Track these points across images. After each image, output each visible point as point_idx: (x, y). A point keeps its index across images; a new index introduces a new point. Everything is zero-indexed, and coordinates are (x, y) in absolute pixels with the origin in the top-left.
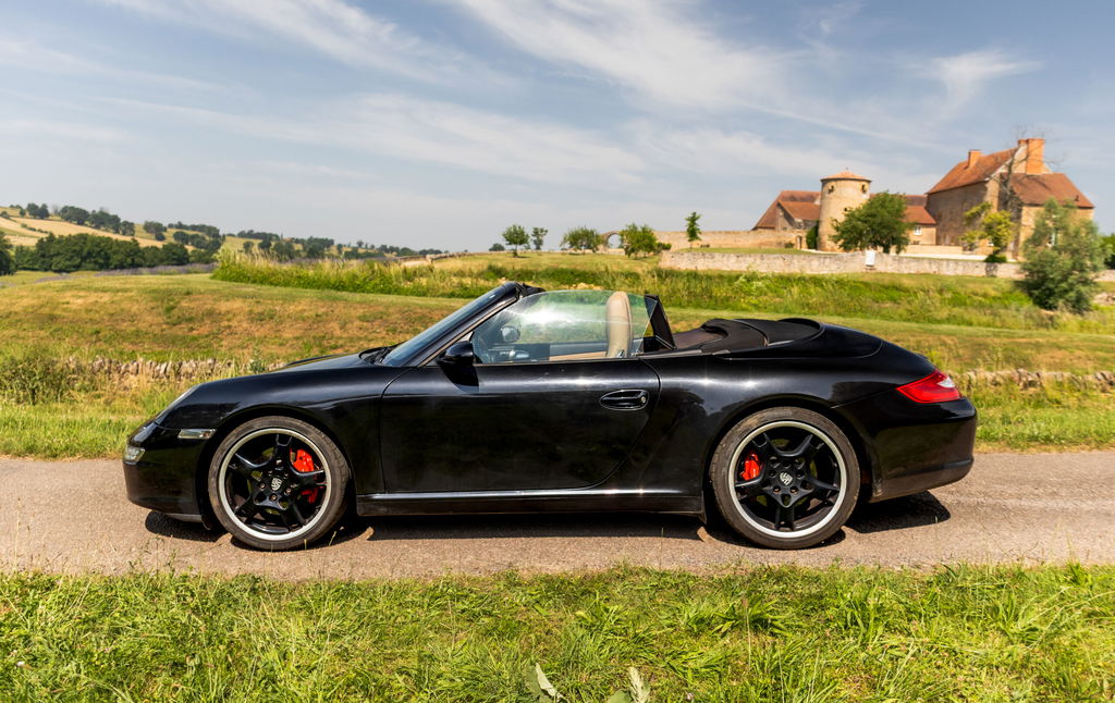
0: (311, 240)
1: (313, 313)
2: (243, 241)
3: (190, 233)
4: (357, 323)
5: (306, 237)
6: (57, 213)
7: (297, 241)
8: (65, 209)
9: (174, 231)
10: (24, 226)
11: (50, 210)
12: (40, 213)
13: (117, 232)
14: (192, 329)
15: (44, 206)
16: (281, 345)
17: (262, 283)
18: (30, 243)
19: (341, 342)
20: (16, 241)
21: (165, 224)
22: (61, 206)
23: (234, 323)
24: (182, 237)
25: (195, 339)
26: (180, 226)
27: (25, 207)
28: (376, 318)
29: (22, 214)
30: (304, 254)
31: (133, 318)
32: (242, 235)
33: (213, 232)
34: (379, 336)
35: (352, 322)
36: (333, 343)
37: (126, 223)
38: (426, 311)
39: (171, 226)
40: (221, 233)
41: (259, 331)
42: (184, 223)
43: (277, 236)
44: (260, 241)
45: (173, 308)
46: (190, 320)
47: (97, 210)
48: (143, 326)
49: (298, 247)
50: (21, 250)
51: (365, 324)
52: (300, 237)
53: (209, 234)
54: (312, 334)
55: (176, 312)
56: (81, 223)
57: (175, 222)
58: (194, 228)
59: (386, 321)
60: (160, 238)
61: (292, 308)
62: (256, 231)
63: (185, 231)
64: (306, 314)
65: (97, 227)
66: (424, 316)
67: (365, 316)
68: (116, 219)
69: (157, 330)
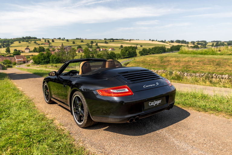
0: (229, 41)
1: (187, 60)
2: (212, 43)
3: (200, 42)
4: (196, 62)
5: (228, 41)
6: (175, 42)
7: (226, 42)
8: (177, 41)
9: (197, 42)
10: (170, 44)
11: (174, 41)
12: (172, 42)
13: (185, 44)
14: (164, 64)
15: (173, 40)
16: (179, 67)
17: (186, 54)
18: (169, 47)
19: (191, 67)
20: (167, 47)
21: (195, 41)
22: (176, 40)
23: (172, 63)
24: (198, 44)
25: (164, 66)
26: (198, 41)
27: (170, 41)
28: (201, 61)
29: (170, 42)
30: (227, 45)
31: (156, 62)
32: (212, 42)
33: (205, 42)
34: (201, 65)
35: (195, 62)
36: (190, 67)
37: (187, 42)
38: (215, 59)
39: (196, 42)
40: (207, 42)
41: (176, 64)
42: (199, 41)
43: (220, 41)
44: (216, 43)
45: (162, 60)
46: (164, 62)
47: (182, 40)
48: (157, 63)
49: (226, 43)
50: (168, 49)
51: (198, 63)
52: (226, 41)
53: (204, 42)
54: (186, 65)
55: (162, 61)
56: (179, 43)
57: (197, 41)
58: (201, 41)
59: (203, 62)
60: (194, 44)
61: (184, 59)
62: (215, 41)
63: (199, 42)
64: (186, 60)
65: (182, 43)
66: (214, 60)
67: (199, 61)
68: (185, 41)
69: (158, 64)
